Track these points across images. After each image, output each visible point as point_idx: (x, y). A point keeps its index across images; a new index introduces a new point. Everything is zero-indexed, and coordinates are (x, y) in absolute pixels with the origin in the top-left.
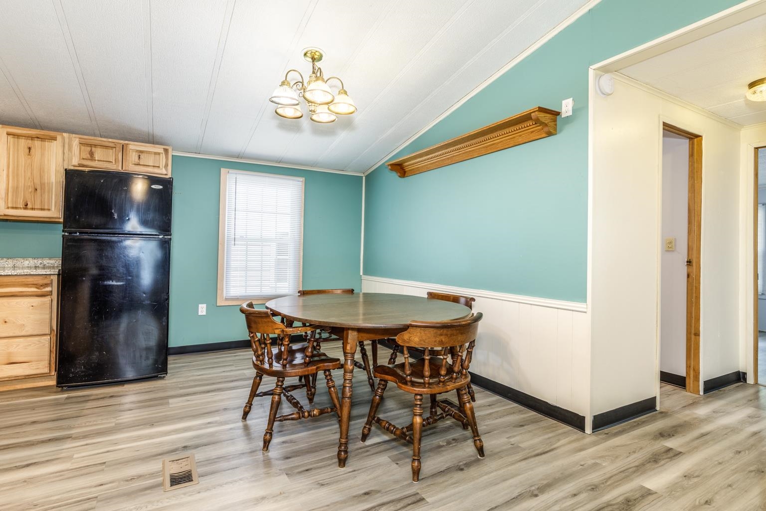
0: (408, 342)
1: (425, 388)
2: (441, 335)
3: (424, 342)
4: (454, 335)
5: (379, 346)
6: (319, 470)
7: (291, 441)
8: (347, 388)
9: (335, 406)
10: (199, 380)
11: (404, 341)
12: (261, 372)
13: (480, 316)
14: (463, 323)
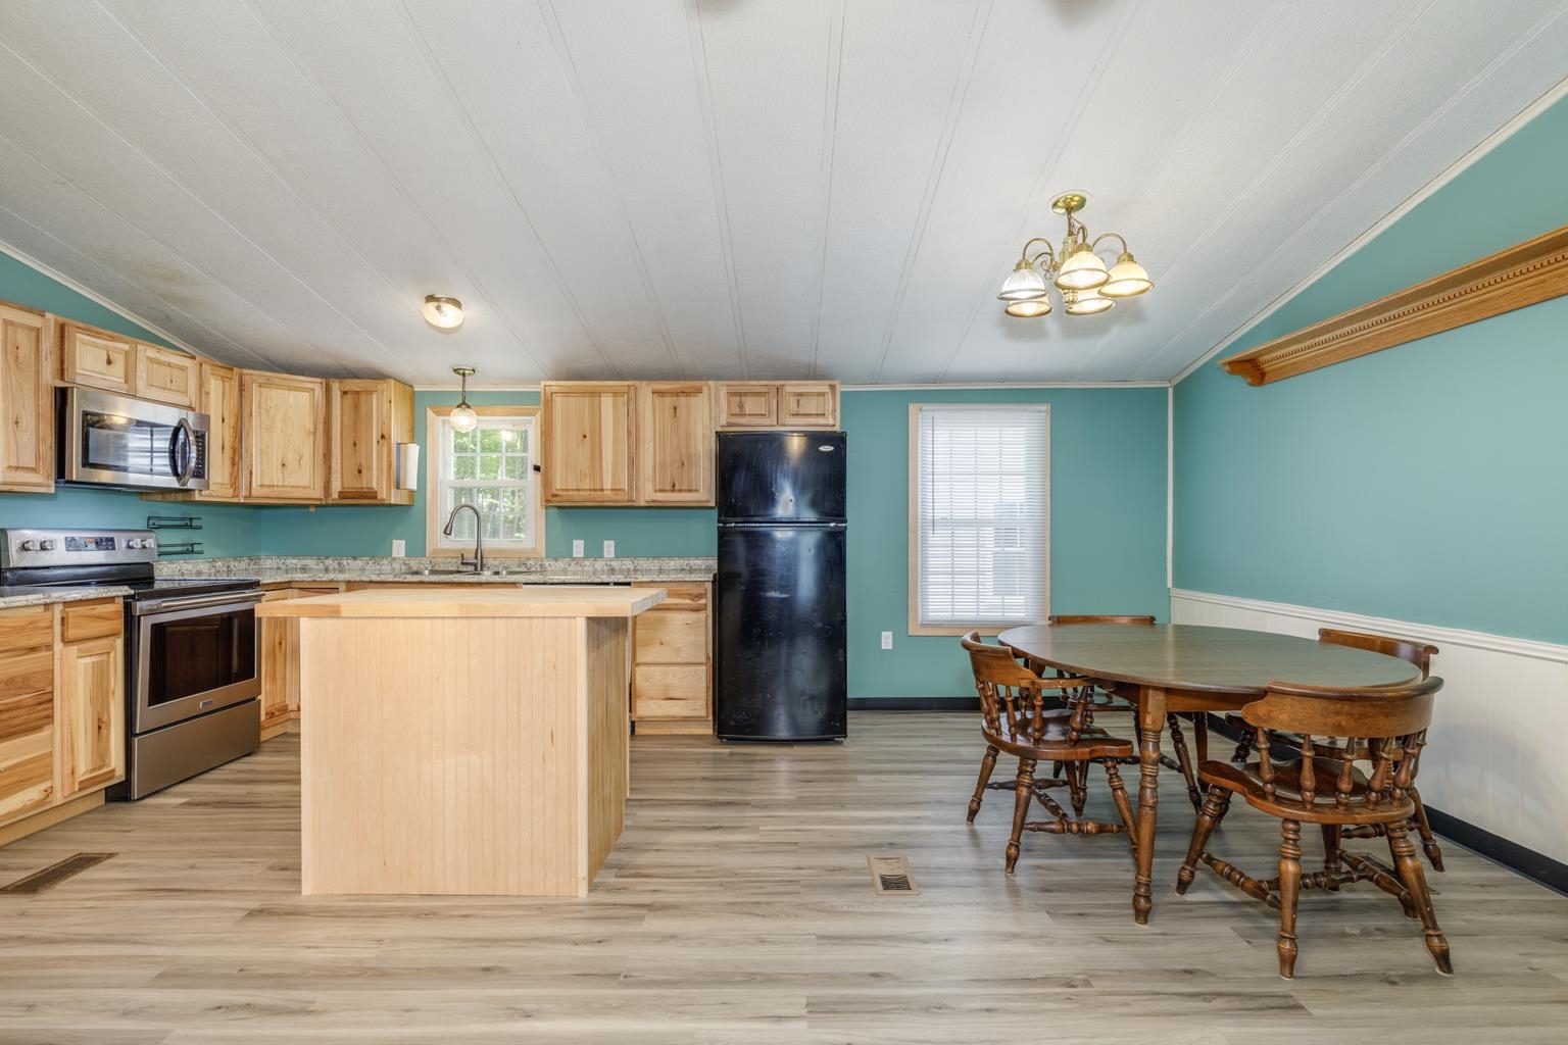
0: (1266, 721)
1: (1304, 811)
2: (1337, 713)
3: (1301, 723)
4: (1368, 717)
5: (1210, 733)
6: (1101, 920)
7: (1050, 868)
8: (1148, 790)
9: (1126, 823)
10: (888, 753)
11: (1258, 718)
12: (996, 747)
13: (1437, 684)
14: (1389, 694)
